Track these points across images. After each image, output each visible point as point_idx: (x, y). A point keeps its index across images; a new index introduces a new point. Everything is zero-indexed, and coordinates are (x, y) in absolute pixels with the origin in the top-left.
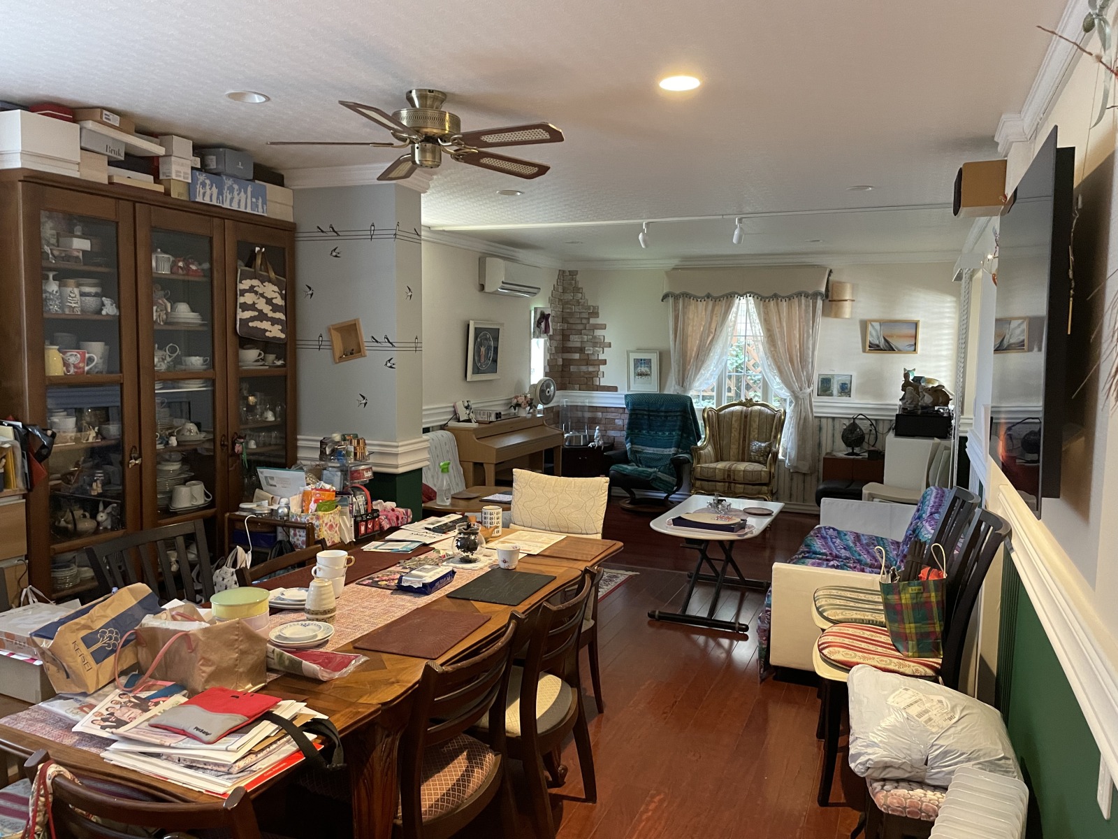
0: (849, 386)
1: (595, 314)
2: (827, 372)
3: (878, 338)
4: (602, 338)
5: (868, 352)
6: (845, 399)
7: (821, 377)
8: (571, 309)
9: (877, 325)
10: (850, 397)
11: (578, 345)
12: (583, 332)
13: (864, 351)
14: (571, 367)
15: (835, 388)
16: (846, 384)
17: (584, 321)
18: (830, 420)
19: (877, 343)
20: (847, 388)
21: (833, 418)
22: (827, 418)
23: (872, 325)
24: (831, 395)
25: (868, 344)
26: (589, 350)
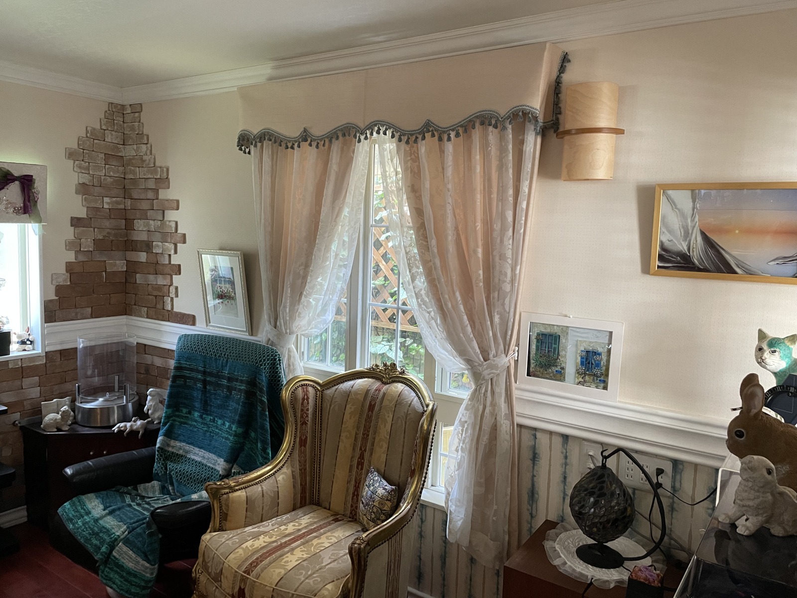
0: (604, 358)
1: (164, 181)
2: (550, 318)
3: (687, 235)
4: (173, 225)
5: (655, 274)
6: (592, 393)
7: (536, 331)
8: (134, 173)
9: (683, 199)
10: (605, 388)
11: (143, 237)
12: (150, 213)
13: (646, 269)
14: (138, 275)
15: (570, 360)
16: (595, 353)
17: (150, 195)
18: (558, 441)
19: (682, 247)
20: (598, 365)
21: (566, 438)
22: (551, 433)
23: (669, 198)
24: (559, 376)
25: (656, 250)
26: (158, 246)
